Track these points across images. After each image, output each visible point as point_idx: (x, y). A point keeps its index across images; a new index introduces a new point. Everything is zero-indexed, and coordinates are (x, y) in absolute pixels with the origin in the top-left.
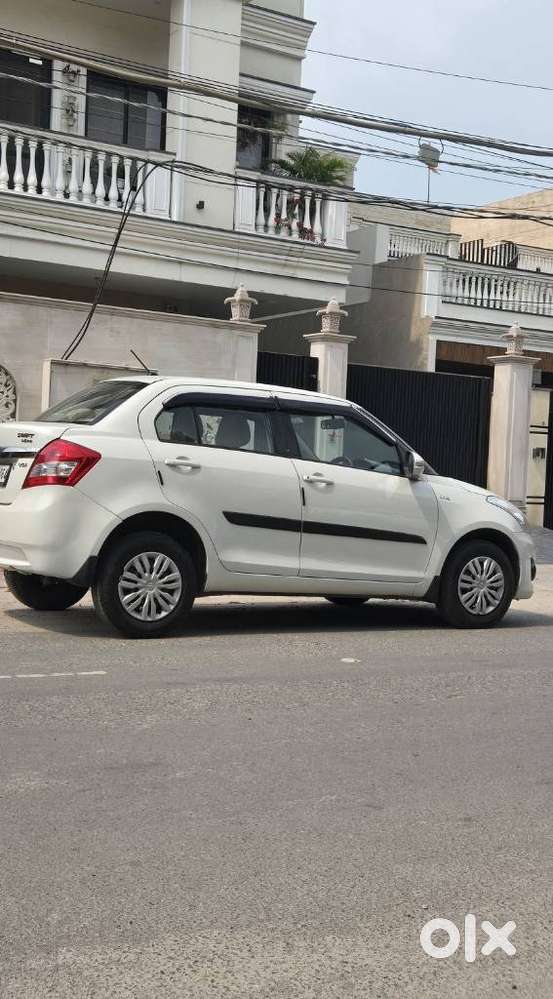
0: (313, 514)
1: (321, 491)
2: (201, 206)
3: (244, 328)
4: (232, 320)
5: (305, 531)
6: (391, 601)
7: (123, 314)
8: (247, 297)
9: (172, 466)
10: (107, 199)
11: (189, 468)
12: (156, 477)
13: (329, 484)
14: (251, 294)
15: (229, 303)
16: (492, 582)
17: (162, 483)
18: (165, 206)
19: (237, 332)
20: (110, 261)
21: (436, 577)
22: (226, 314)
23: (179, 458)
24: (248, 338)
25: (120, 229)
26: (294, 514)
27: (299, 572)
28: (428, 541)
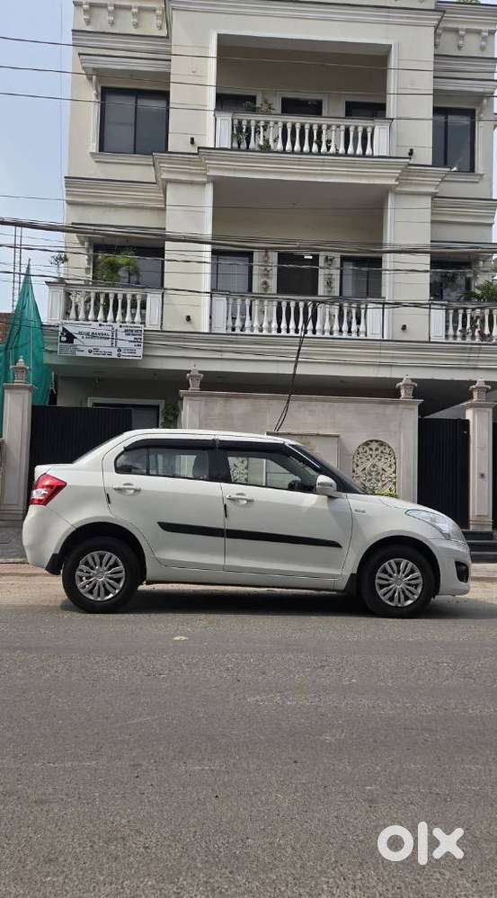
0: (234, 524)
1: (244, 506)
2: (404, 328)
3: (410, 403)
4: (401, 399)
5: (228, 537)
6: (323, 592)
7: (316, 400)
8: (410, 382)
9: (119, 490)
10: (341, 331)
11: (132, 491)
12: (105, 498)
13: (249, 501)
14: (413, 380)
15: (399, 387)
16: (409, 580)
17: (109, 502)
18: (379, 331)
19: (401, 406)
20: (296, 366)
21: (352, 575)
22: (396, 394)
23: (125, 484)
24: (411, 409)
25: (300, 346)
26: (218, 523)
27: (224, 568)
28: (342, 545)
